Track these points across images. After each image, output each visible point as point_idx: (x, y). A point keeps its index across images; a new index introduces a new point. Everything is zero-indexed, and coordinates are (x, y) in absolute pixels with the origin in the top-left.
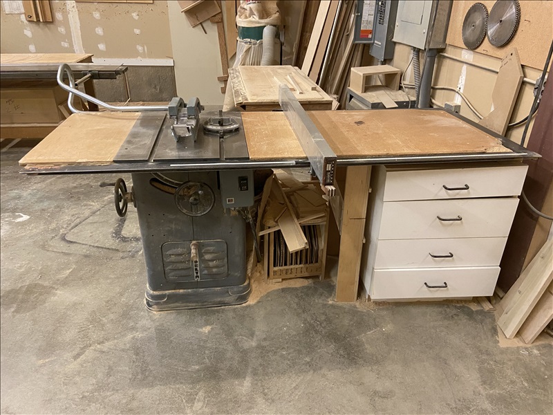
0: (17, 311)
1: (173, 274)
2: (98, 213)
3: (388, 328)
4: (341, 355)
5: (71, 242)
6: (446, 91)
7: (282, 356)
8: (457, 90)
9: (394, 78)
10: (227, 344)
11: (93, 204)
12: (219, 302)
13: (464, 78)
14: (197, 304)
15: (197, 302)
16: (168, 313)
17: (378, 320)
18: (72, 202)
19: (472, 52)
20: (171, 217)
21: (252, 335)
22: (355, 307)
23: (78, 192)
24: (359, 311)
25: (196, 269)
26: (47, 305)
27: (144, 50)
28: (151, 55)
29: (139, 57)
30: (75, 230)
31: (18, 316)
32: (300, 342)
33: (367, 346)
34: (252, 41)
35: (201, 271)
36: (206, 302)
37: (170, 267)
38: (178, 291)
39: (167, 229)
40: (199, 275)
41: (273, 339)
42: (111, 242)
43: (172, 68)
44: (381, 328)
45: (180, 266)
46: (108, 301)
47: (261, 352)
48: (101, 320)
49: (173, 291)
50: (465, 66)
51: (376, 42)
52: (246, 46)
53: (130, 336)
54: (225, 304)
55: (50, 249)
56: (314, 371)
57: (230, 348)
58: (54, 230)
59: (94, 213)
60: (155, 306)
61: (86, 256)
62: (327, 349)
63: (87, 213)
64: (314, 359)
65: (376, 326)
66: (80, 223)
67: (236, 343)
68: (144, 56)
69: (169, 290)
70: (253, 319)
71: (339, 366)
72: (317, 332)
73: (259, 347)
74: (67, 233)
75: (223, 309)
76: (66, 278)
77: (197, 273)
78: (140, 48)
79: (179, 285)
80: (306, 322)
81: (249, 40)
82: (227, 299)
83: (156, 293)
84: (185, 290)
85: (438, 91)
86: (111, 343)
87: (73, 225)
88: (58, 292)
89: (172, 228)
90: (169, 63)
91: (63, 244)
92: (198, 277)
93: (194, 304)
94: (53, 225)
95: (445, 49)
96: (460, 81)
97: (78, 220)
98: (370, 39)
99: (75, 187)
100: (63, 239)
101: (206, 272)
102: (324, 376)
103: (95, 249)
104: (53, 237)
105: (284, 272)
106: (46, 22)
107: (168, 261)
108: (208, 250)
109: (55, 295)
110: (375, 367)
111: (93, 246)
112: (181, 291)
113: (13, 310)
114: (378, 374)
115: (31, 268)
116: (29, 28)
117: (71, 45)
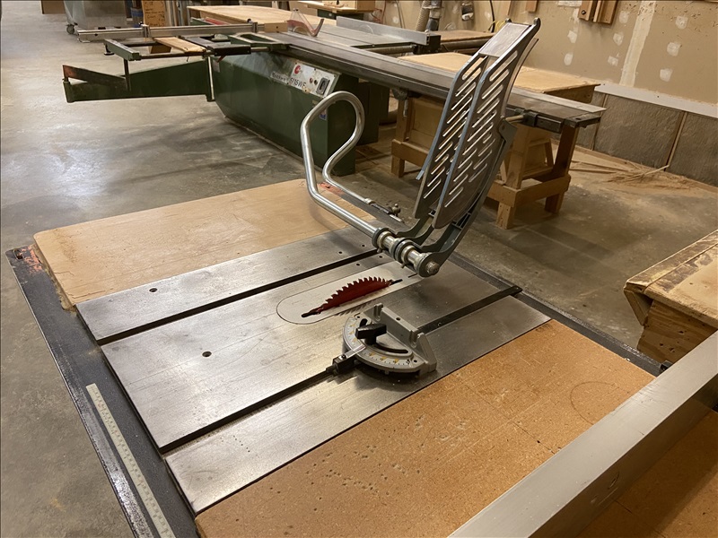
106: (602, 23)
116: (576, 30)
117: (621, 63)
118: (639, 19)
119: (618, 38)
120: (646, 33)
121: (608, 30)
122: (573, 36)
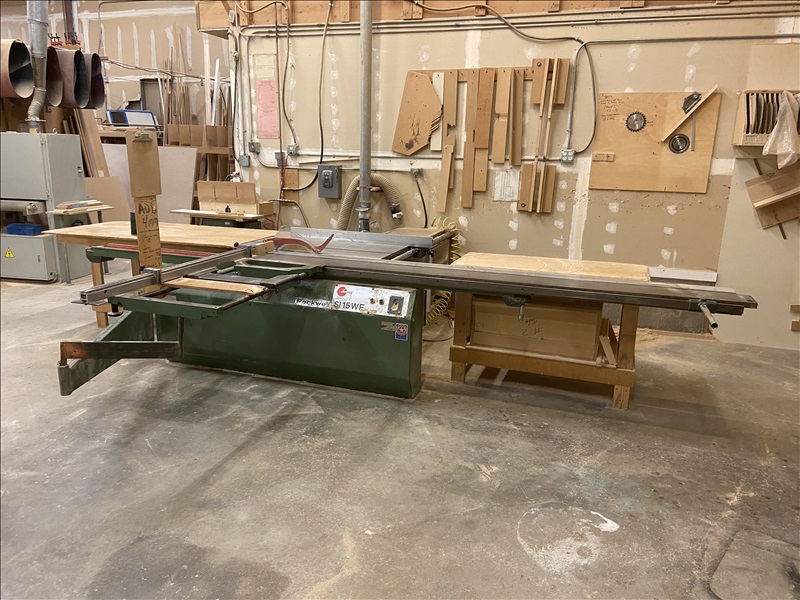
2: (734, 546)
11: (710, 523)
18: (667, 508)
23: (665, 490)
27: (672, 256)
28: (681, 263)
29: (661, 266)
30: (719, 577)
58: (680, 566)
59: (726, 545)
63: (714, 542)
66: (717, 563)
74: (709, 580)
78: (666, 254)
87: (706, 563)
90: (710, 277)
94: (672, 556)
97: (709, 557)
99: (653, 479)
104: (691, 586)
106: (543, 213)
116: (516, 220)
117: (566, 244)
118: (576, 208)
119: (559, 224)
120: (584, 218)
121: (547, 218)
122: (514, 225)
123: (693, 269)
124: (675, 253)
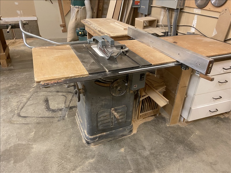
0: (15, 162)
1: (101, 126)
2: (31, 99)
3: (197, 133)
4: (187, 150)
5: (25, 117)
6: (185, 27)
7: (164, 156)
8: (193, 26)
9: (154, 22)
10: (136, 155)
11: (25, 94)
12: (122, 135)
13: (196, 20)
14: (112, 138)
15: (112, 137)
16: (99, 146)
17: (191, 130)
18: (12, 95)
19: (200, 10)
20: (103, 98)
21: (144, 148)
22: (179, 126)
23: (13, 89)
24: (182, 127)
25: (112, 122)
26: (31, 155)
27: (21, 12)
28: (24, 15)
29: (18, 17)
30: (23, 110)
31: (18, 165)
32: (167, 147)
33: (195, 143)
34: (79, 7)
35: (114, 122)
36: (116, 136)
37: (100, 123)
38: (103, 134)
39: (100, 104)
40: (113, 124)
41: (155, 148)
42: (48, 114)
43: (36, 21)
44: (195, 133)
45: (105, 121)
46: (65, 145)
47: (154, 156)
48: (67, 157)
49: (101, 134)
50: (196, 16)
51: (141, 6)
52: (76, 10)
53: (87, 163)
54: (124, 135)
55: (15, 123)
56: (182, 160)
57: (139, 157)
58: (11, 111)
59: (28, 99)
60: (92, 144)
61: (38, 123)
62: (180, 148)
63: (25, 100)
64: (178, 154)
65: (193, 133)
66: (24, 106)
67: (140, 155)
68: (21, 16)
69: (98, 134)
70: (140, 140)
71: (190, 155)
72: (171, 141)
73: (152, 154)
74: (20, 112)
75: (124, 138)
76: (34, 137)
77: (112, 123)
78: (18, 12)
79: (103, 131)
80: (164, 137)
81: (78, 6)
82: (125, 133)
83: (92, 137)
84: (106, 133)
85: (180, 27)
86: (79, 168)
87: (20, 107)
88: (34, 146)
89: (103, 104)
90: (35, 18)
91: (20, 119)
92: (112, 125)
93: (110, 139)
94: (9, 109)
95: (183, 8)
96: (194, 22)
97: (22, 105)
98: (139, 5)
99: (10, 87)
100: (19, 115)
101: (116, 122)
102: (187, 161)
103: (41, 119)
104: (13, 116)
105: (144, 115)
107: (100, 120)
108: (119, 111)
109: (33, 148)
110: (204, 152)
111: (39, 117)
112: (104, 133)
113: (12, 162)
114: (207, 155)
115: (9, 135)
123: (29, 16)
124: (22, 12)
